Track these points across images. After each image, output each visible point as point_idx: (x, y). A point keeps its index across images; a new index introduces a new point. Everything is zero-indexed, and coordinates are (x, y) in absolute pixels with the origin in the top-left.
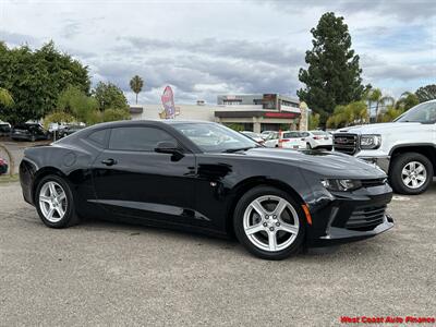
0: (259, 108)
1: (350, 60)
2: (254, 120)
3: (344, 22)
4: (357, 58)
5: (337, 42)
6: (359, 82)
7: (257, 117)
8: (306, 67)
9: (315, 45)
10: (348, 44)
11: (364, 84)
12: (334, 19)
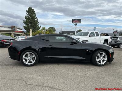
0: (10, 29)
1: (36, 20)
2: (12, 33)
3: (34, 10)
4: (38, 19)
5: (33, 15)
6: (38, 25)
7: (13, 32)
8: (25, 20)
9: (27, 15)
10: (35, 16)
11: (39, 25)
12: (32, 9)
